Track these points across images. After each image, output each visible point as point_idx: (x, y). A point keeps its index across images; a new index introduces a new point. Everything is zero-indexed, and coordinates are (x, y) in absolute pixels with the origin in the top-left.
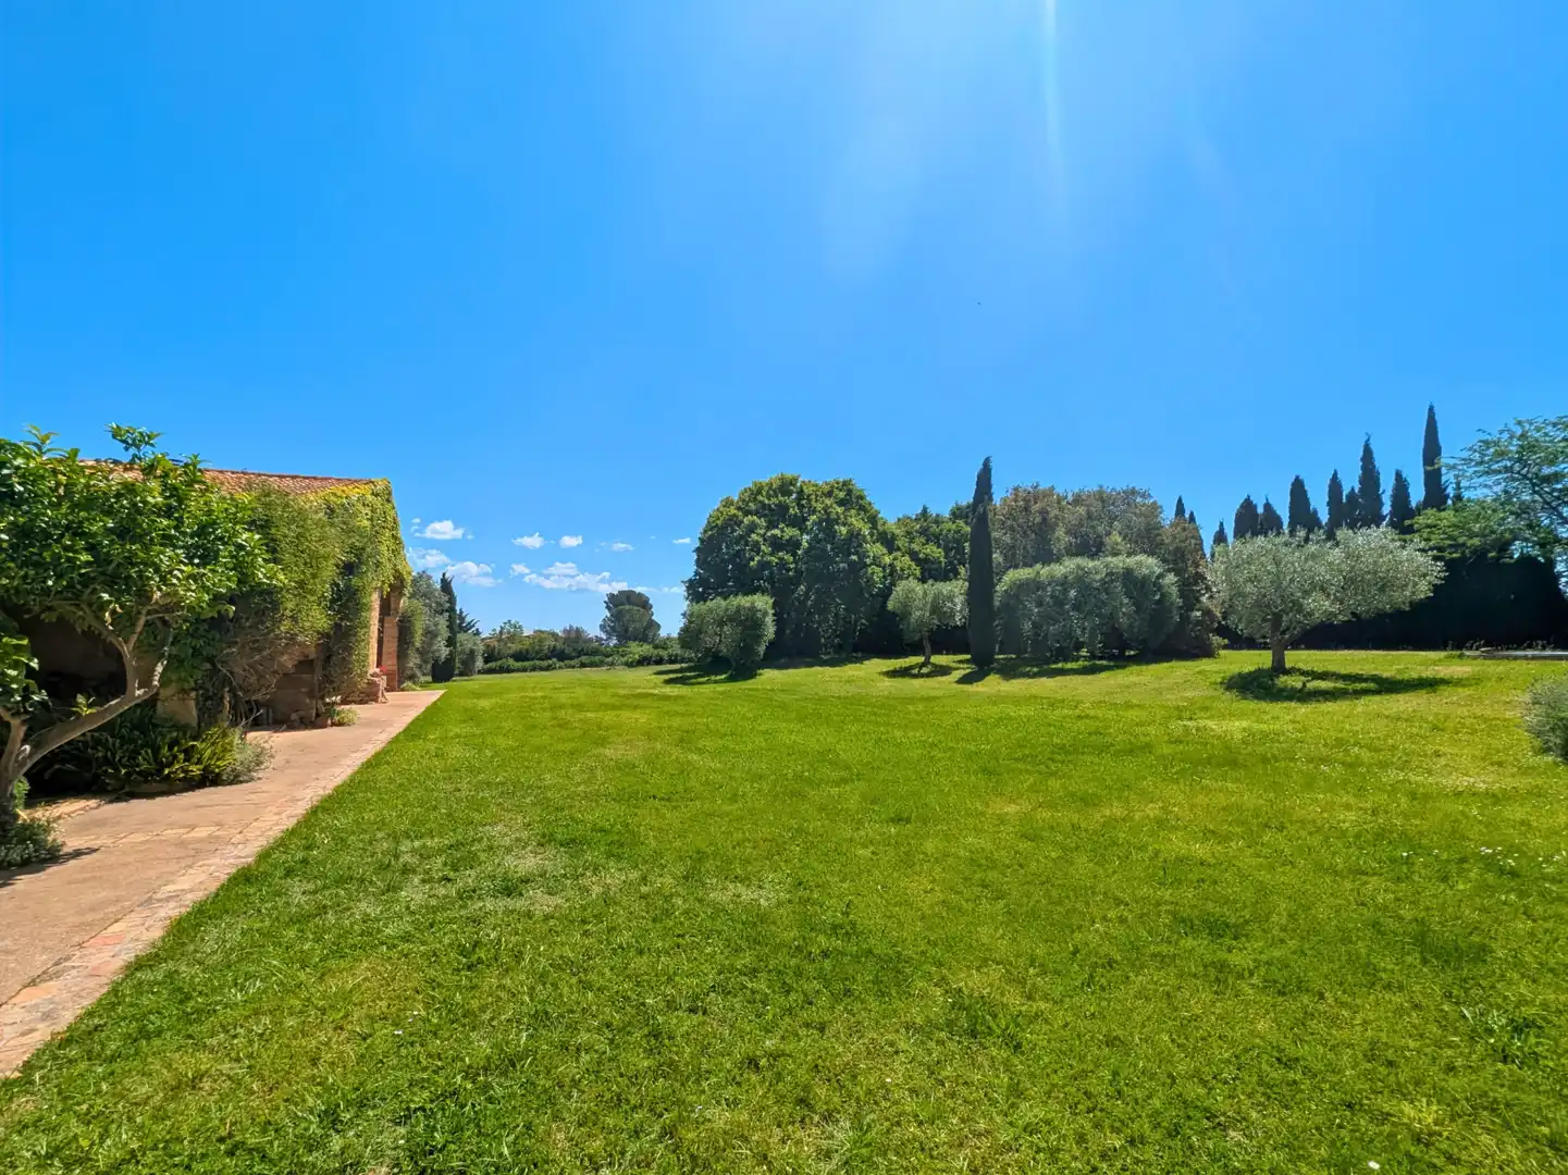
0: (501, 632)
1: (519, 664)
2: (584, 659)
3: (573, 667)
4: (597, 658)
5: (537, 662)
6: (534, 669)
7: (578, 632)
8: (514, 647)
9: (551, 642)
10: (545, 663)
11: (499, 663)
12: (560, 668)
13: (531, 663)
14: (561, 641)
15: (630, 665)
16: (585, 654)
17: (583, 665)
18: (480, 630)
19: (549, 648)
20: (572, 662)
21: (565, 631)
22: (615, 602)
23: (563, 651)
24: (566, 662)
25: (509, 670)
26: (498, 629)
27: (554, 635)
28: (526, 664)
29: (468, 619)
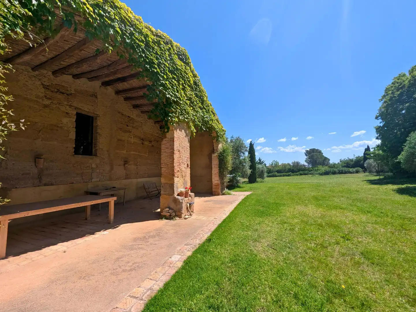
0: (272, 164)
1: (279, 174)
2: (301, 172)
3: (297, 175)
4: (306, 172)
5: (285, 174)
6: (284, 176)
7: (298, 163)
8: (277, 169)
9: (288, 167)
10: (287, 174)
11: (272, 174)
12: (293, 175)
13: (283, 174)
14: (292, 167)
15: (321, 174)
16: (301, 171)
17: (301, 174)
18: (266, 164)
19: (288, 169)
20: (297, 173)
21: (293, 163)
22: (308, 153)
23: (293, 170)
24: (294, 173)
25: (276, 176)
26: (271, 164)
27: (289, 164)
28: (281, 174)
29: (262, 161)
